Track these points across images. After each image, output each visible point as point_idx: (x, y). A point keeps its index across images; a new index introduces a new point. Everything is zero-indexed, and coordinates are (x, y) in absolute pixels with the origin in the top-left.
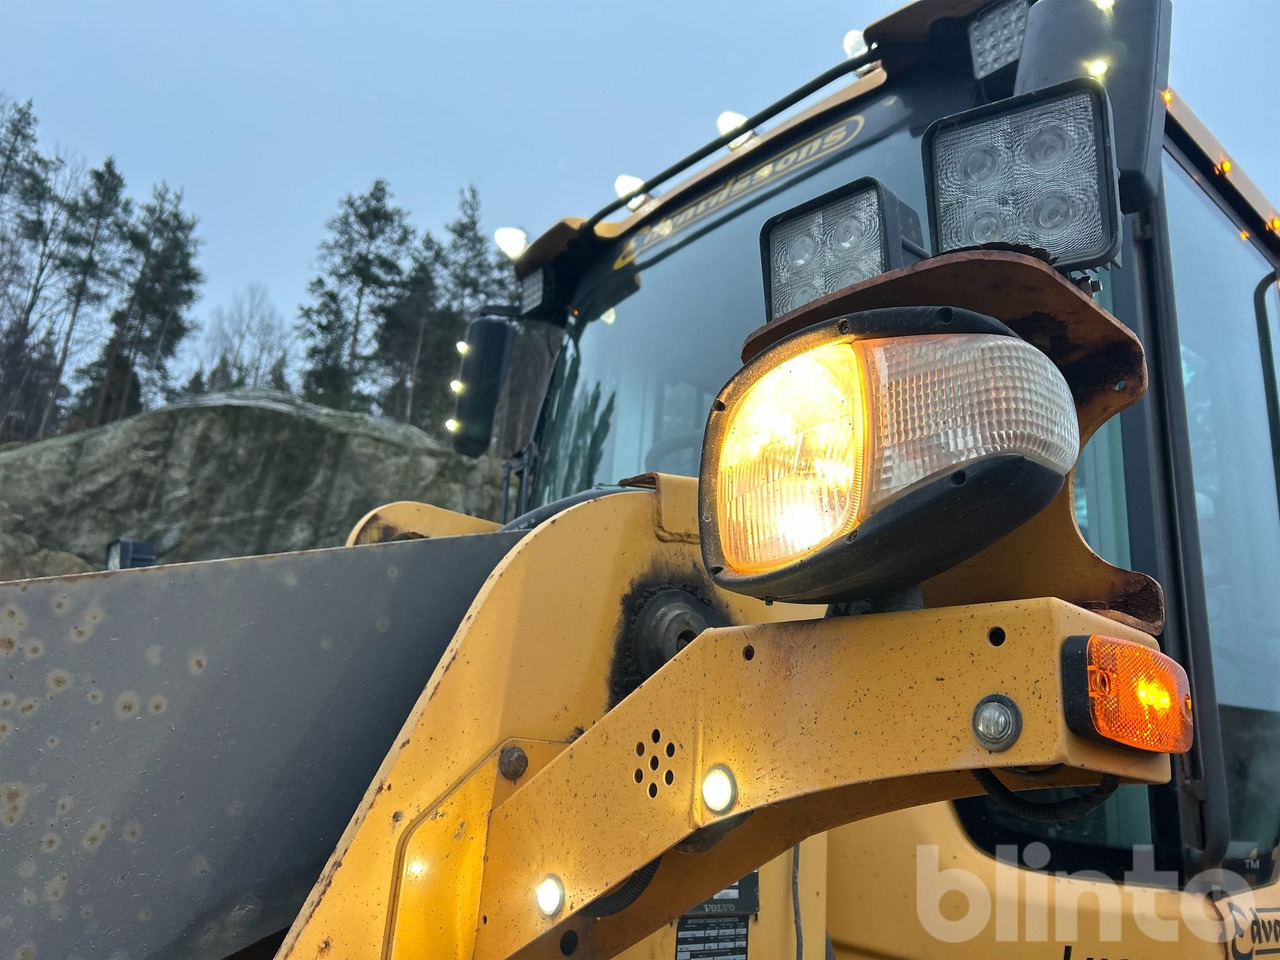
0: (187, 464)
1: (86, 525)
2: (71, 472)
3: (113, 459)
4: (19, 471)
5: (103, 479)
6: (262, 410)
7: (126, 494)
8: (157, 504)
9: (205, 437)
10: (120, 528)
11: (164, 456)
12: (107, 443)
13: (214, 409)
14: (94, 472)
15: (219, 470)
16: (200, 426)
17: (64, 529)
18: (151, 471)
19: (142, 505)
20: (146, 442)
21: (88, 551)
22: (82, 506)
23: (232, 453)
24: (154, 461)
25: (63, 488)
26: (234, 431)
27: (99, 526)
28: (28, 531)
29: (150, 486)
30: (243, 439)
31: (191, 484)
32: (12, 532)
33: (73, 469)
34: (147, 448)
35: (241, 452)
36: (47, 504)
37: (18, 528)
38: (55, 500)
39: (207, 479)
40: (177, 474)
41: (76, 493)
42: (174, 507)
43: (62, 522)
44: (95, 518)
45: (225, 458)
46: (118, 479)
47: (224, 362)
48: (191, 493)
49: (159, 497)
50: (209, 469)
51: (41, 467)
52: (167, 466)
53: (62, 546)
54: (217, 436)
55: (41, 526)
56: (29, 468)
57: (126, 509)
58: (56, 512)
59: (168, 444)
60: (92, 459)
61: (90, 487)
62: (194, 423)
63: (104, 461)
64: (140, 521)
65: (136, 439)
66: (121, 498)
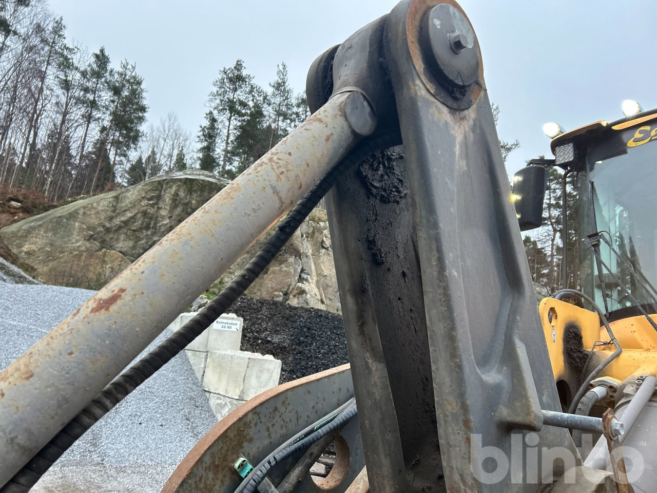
0: (168, 207)
1: (122, 237)
2: (114, 211)
3: (134, 205)
4: (90, 210)
5: (129, 215)
6: (203, 180)
7: (140, 222)
8: (154, 227)
9: (176, 194)
10: (138, 239)
11: (156, 203)
12: (130, 197)
13: (180, 180)
14: (125, 211)
15: (183, 211)
16: (174, 188)
17: (111, 239)
18: (151, 211)
19: (148, 228)
20: (148, 197)
21: (123, 250)
22: (120, 227)
23: (190, 202)
24: (153, 206)
25: (111, 219)
26: (190, 191)
27: (128, 238)
28: (95, 240)
29: (151, 218)
30: (195, 195)
31: (170, 217)
32: (88, 240)
33: (115, 210)
34: (149, 199)
35: (194, 202)
36: (104, 226)
37: (90, 238)
38: (108, 225)
39: (178, 215)
40: (163, 213)
41: (117, 222)
42: (163, 229)
43: (111, 235)
44: (126, 234)
45: (186, 204)
46: (136, 215)
47: (153, 153)
48: (170, 222)
49: (155, 224)
50: (179, 210)
51: (100, 208)
52: (159, 208)
53: (112, 247)
54: (182, 194)
55: (101, 237)
56: (95, 208)
57: (140, 229)
58: (108, 230)
59: (159, 197)
60: (123, 205)
61: (123, 219)
62: (171, 187)
63: (129, 205)
64: (147, 235)
65: (143, 195)
66: (138, 224)
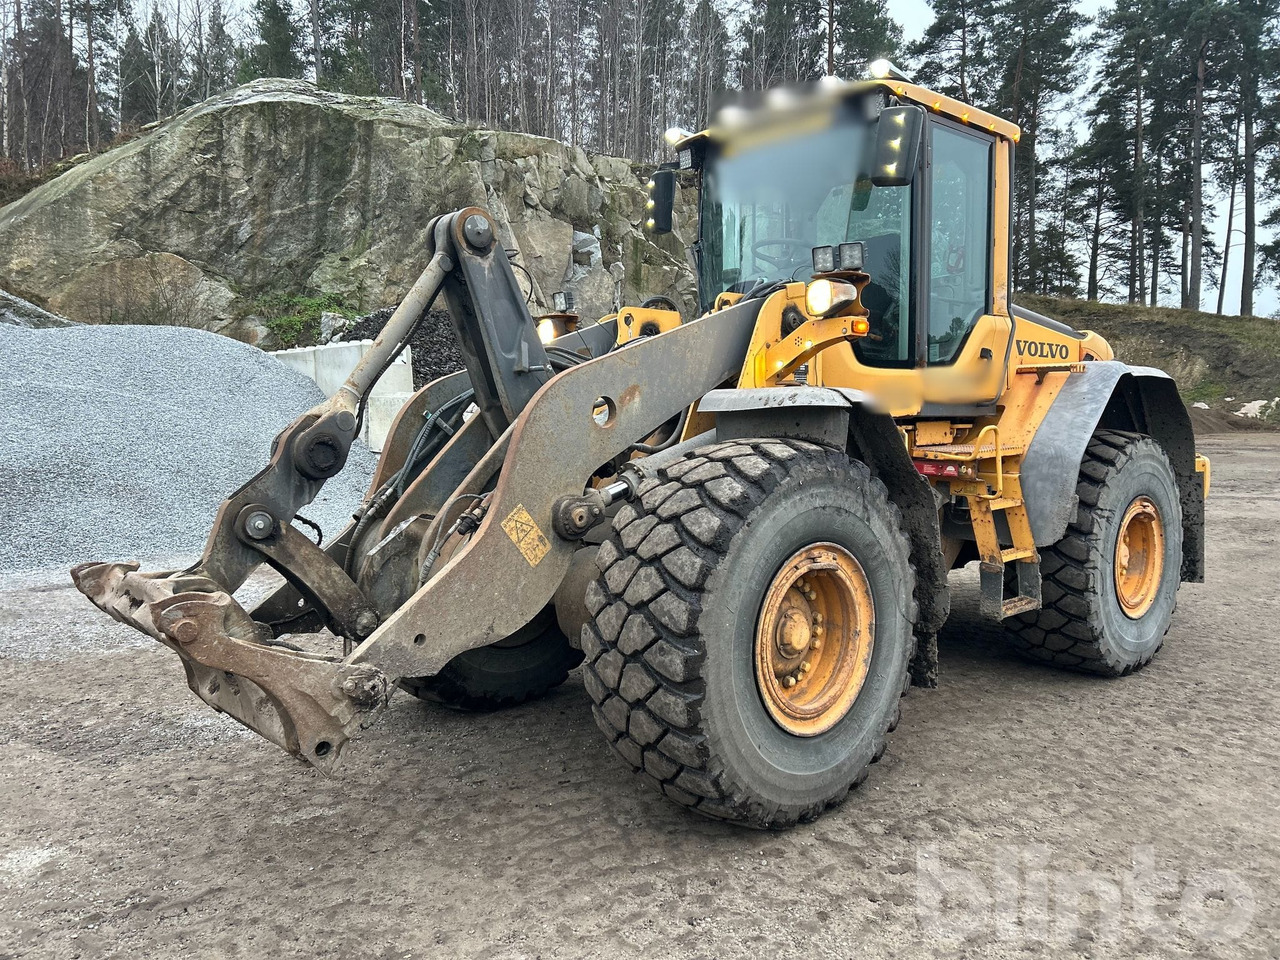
0: (240, 163)
1: (174, 226)
2: (147, 180)
3: (179, 164)
4: (104, 182)
5: (176, 184)
6: (292, 103)
7: (198, 196)
8: (226, 203)
9: (250, 136)
10: (202, 227)
11: (219, 157)
12: (169, 151)
13: (250, 107)
14: (167, 177)
15: (268, 167)
16: (244, 125)
17: (156, 231)
18: (213, 172)
19: (214, 205)
20: (201, 146)
21: (181, 249)
22: (166, 209)
23: (277, 148)
24: (213, 162)
25: (145, 195)
26: (274, 128)
27: (184, 226)
28: (128, 236)
29: (216, 186)
30: (283, 134)
31: (249, 181)
32: (117, 238)
33: (149, 179)
34: (204, 151)
35: (284, 147)
36: (137, 210)
37: (119, 234)
38: (143, 207)
39: (262, 176)
40: (236, 174)
41: (157, 198)
42: (241, 204)
43: (154, 225)
44: (178, 219)
45: (272, 153)
46: (187, 183)
48: (251, 190)
49: (226, 196)
50: (261, 165)
51: (121, 178)
52: (225, 166)
53: (160, 247)
54: (260, 135)
55: (138, 231)
56: (112, 179)
57: (202, 209)
58: (146, 217)
59: (220, 145)
60: (161, 166)
61: (167, 192)
62: (236, 124)
63: (172, 167)
64: (216, 218)
65: (191, 144)
66: (195, 199)
